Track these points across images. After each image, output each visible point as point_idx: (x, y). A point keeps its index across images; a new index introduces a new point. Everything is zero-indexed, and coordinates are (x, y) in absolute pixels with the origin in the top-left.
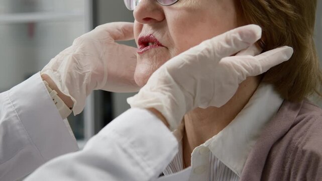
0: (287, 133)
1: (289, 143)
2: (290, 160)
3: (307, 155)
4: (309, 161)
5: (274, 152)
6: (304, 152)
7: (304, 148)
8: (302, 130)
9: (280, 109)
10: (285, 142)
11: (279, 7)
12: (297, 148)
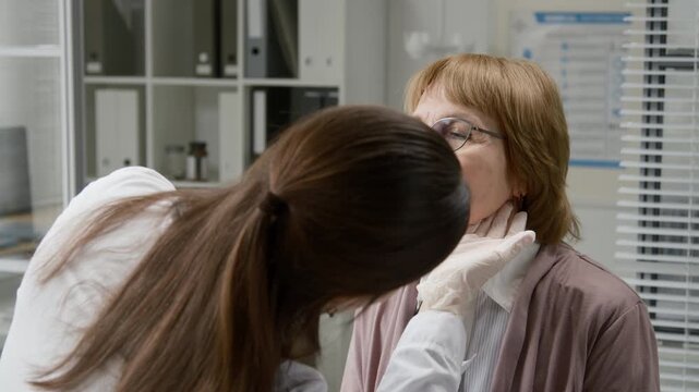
0: (549, 271)
1: (553, 281)
2: (554, 296)
3: (571, 291)
4: (573, 296)
5: (539, 290)
6: (567, 289)
7: (567, 285)
8: (562, 269)
9: (538, 253)
10: (548, 281)
11: (543, 160)
12: (560, 286)
